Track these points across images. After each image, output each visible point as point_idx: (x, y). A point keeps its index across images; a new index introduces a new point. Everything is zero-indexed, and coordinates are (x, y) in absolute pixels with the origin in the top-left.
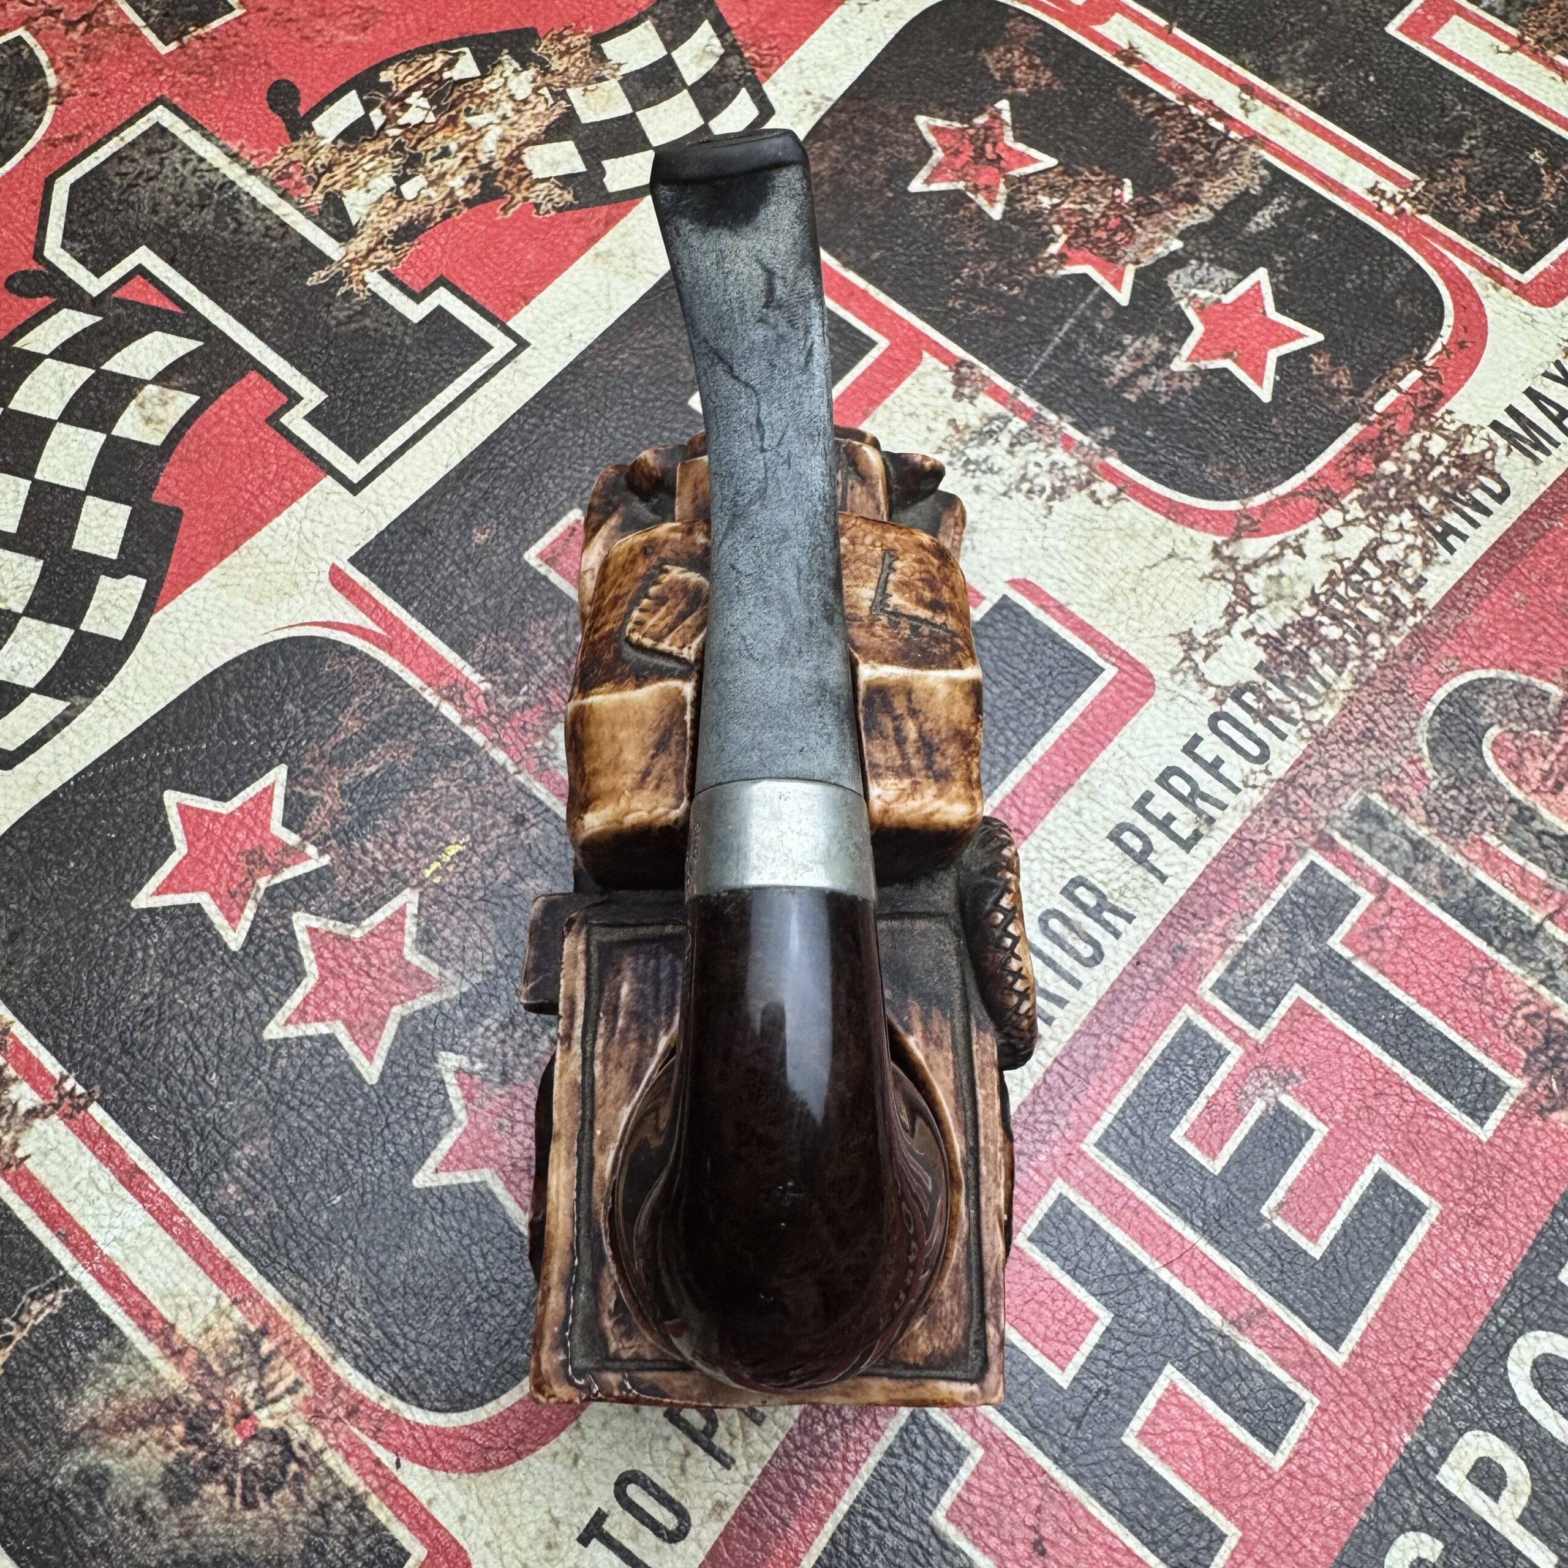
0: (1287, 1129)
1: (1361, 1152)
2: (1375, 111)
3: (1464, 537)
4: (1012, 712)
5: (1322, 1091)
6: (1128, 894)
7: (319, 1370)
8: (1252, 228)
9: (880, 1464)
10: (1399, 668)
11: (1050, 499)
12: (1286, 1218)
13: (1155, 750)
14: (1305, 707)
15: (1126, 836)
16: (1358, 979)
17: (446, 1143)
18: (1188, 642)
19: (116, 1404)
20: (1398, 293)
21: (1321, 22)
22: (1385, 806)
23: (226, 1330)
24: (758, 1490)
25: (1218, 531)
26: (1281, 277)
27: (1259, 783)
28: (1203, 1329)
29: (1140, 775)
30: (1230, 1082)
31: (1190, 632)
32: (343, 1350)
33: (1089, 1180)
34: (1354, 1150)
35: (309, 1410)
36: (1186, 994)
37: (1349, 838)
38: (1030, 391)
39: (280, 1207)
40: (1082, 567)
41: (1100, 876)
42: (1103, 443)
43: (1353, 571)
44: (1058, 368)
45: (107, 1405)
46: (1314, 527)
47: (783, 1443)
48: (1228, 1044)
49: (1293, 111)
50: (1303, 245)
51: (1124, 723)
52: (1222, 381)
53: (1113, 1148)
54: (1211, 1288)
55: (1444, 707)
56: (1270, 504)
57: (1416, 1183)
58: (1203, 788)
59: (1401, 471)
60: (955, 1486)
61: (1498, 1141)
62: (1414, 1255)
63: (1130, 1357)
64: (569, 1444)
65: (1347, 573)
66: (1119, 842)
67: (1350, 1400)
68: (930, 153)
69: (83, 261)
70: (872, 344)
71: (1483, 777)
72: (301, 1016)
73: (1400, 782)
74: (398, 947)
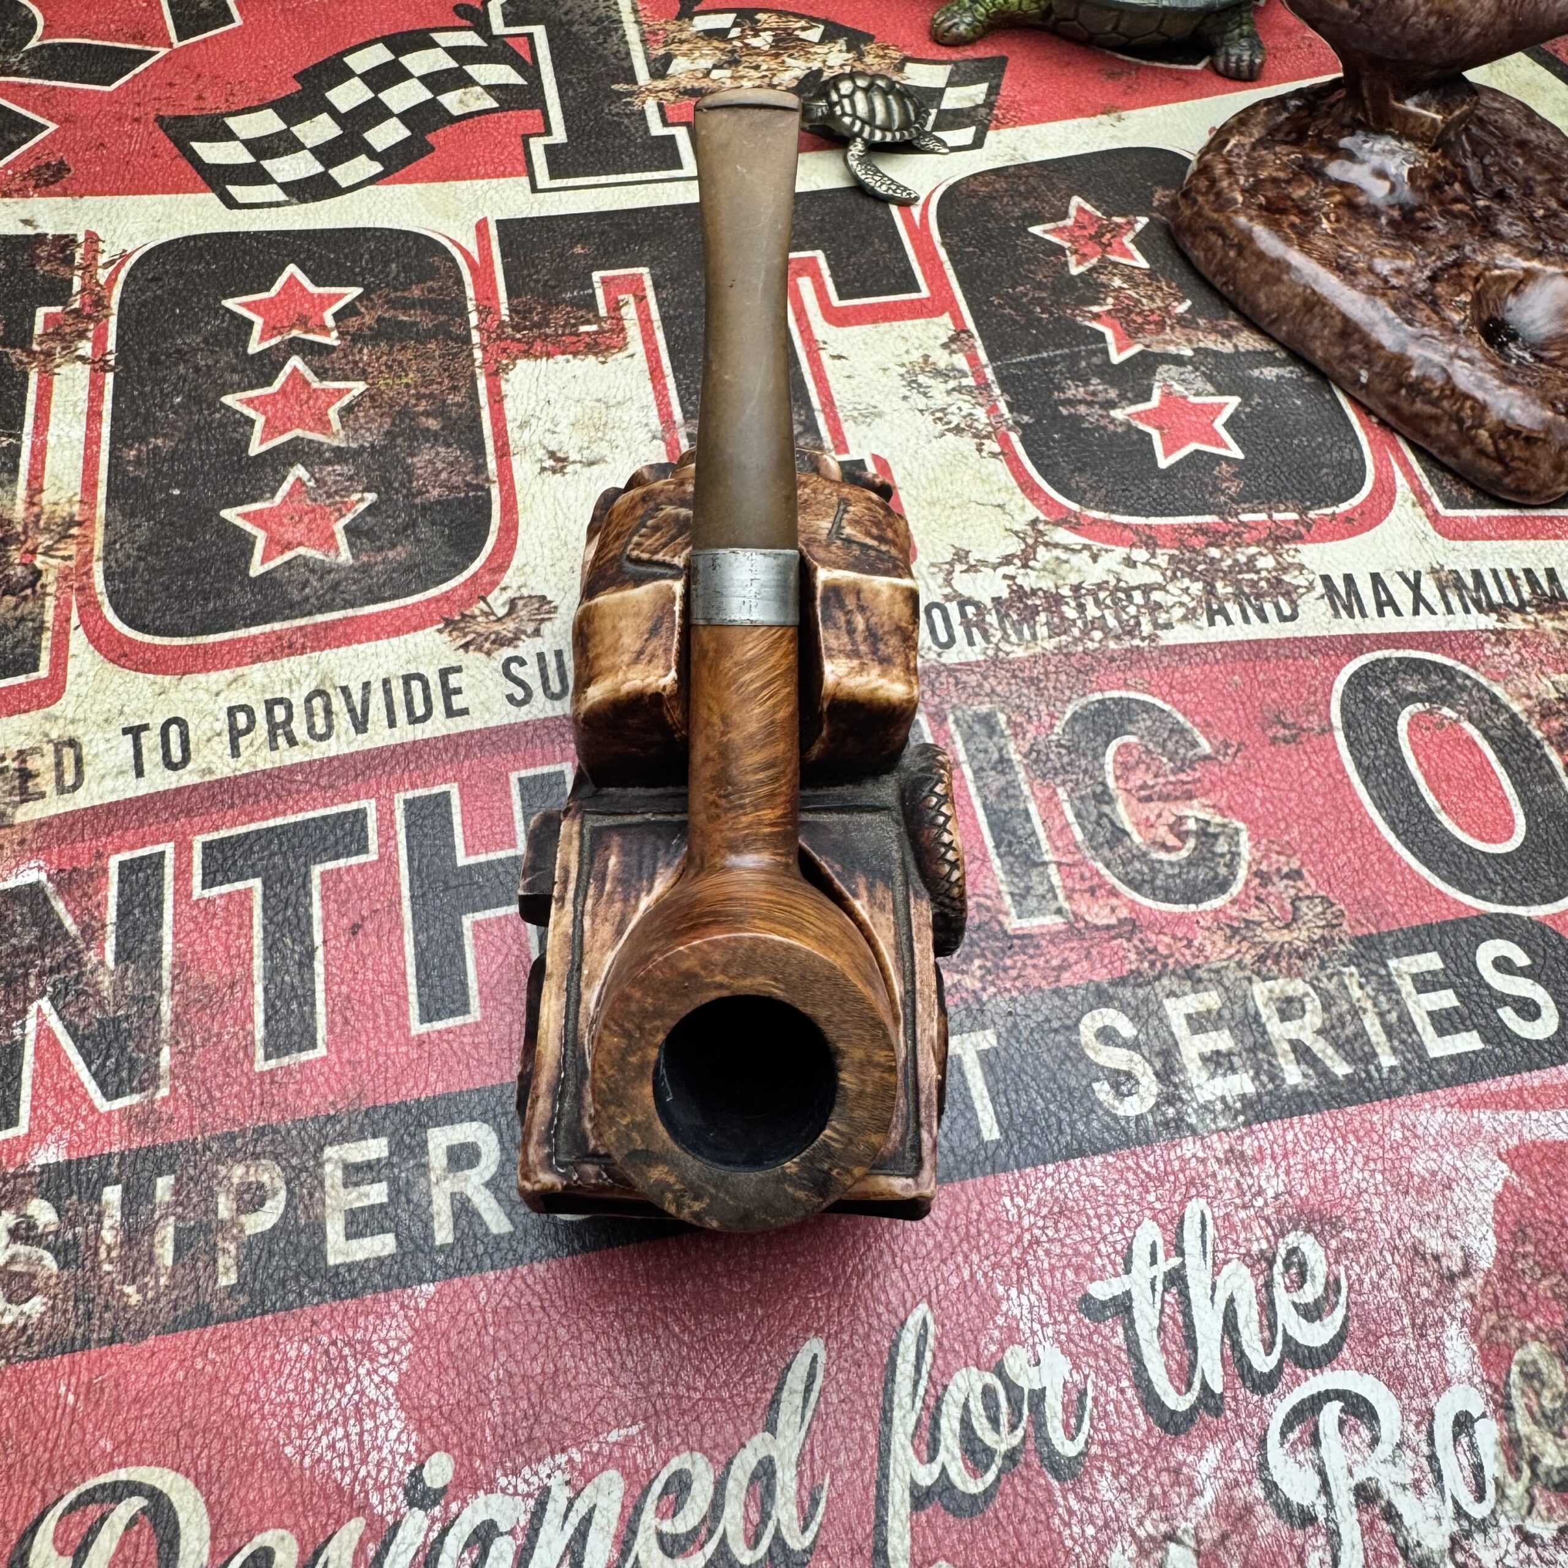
7: (86, 559)
8: (1256, 373)
10: (1099, 662)
11: (949, 430)
14: (1006, 637)
18: (961, 556)
20: (1330, 466)
22: (1004, 726)
23: (64, 511)
24: (234, 781)
25: (1047, 514)
26: (1248, 410)
31: (967, 552)
32: (105, 559)
35: (62, 573)
37: (958, 725)
38: (997, 370)
39: (147, 476)
40: (931, 477)
42: (1017, 423)
43: (1124, 591)
44: (1029, 369)
46: (1121, 552)
47: (273, 769)
50: (1284, 402)
52: (1140, 438)
55: (1109, 703)
56: (1103, 521)
59: (1221, 560)
60: (342, 863)
64: (167, 684)
65: (1117, 589)
68: (1063, 218)
69: (505, 16)
70: (918, 290)
71: (1095, 757)
72: (249, 402)
73: (1030, 720)
74: (330, 404)
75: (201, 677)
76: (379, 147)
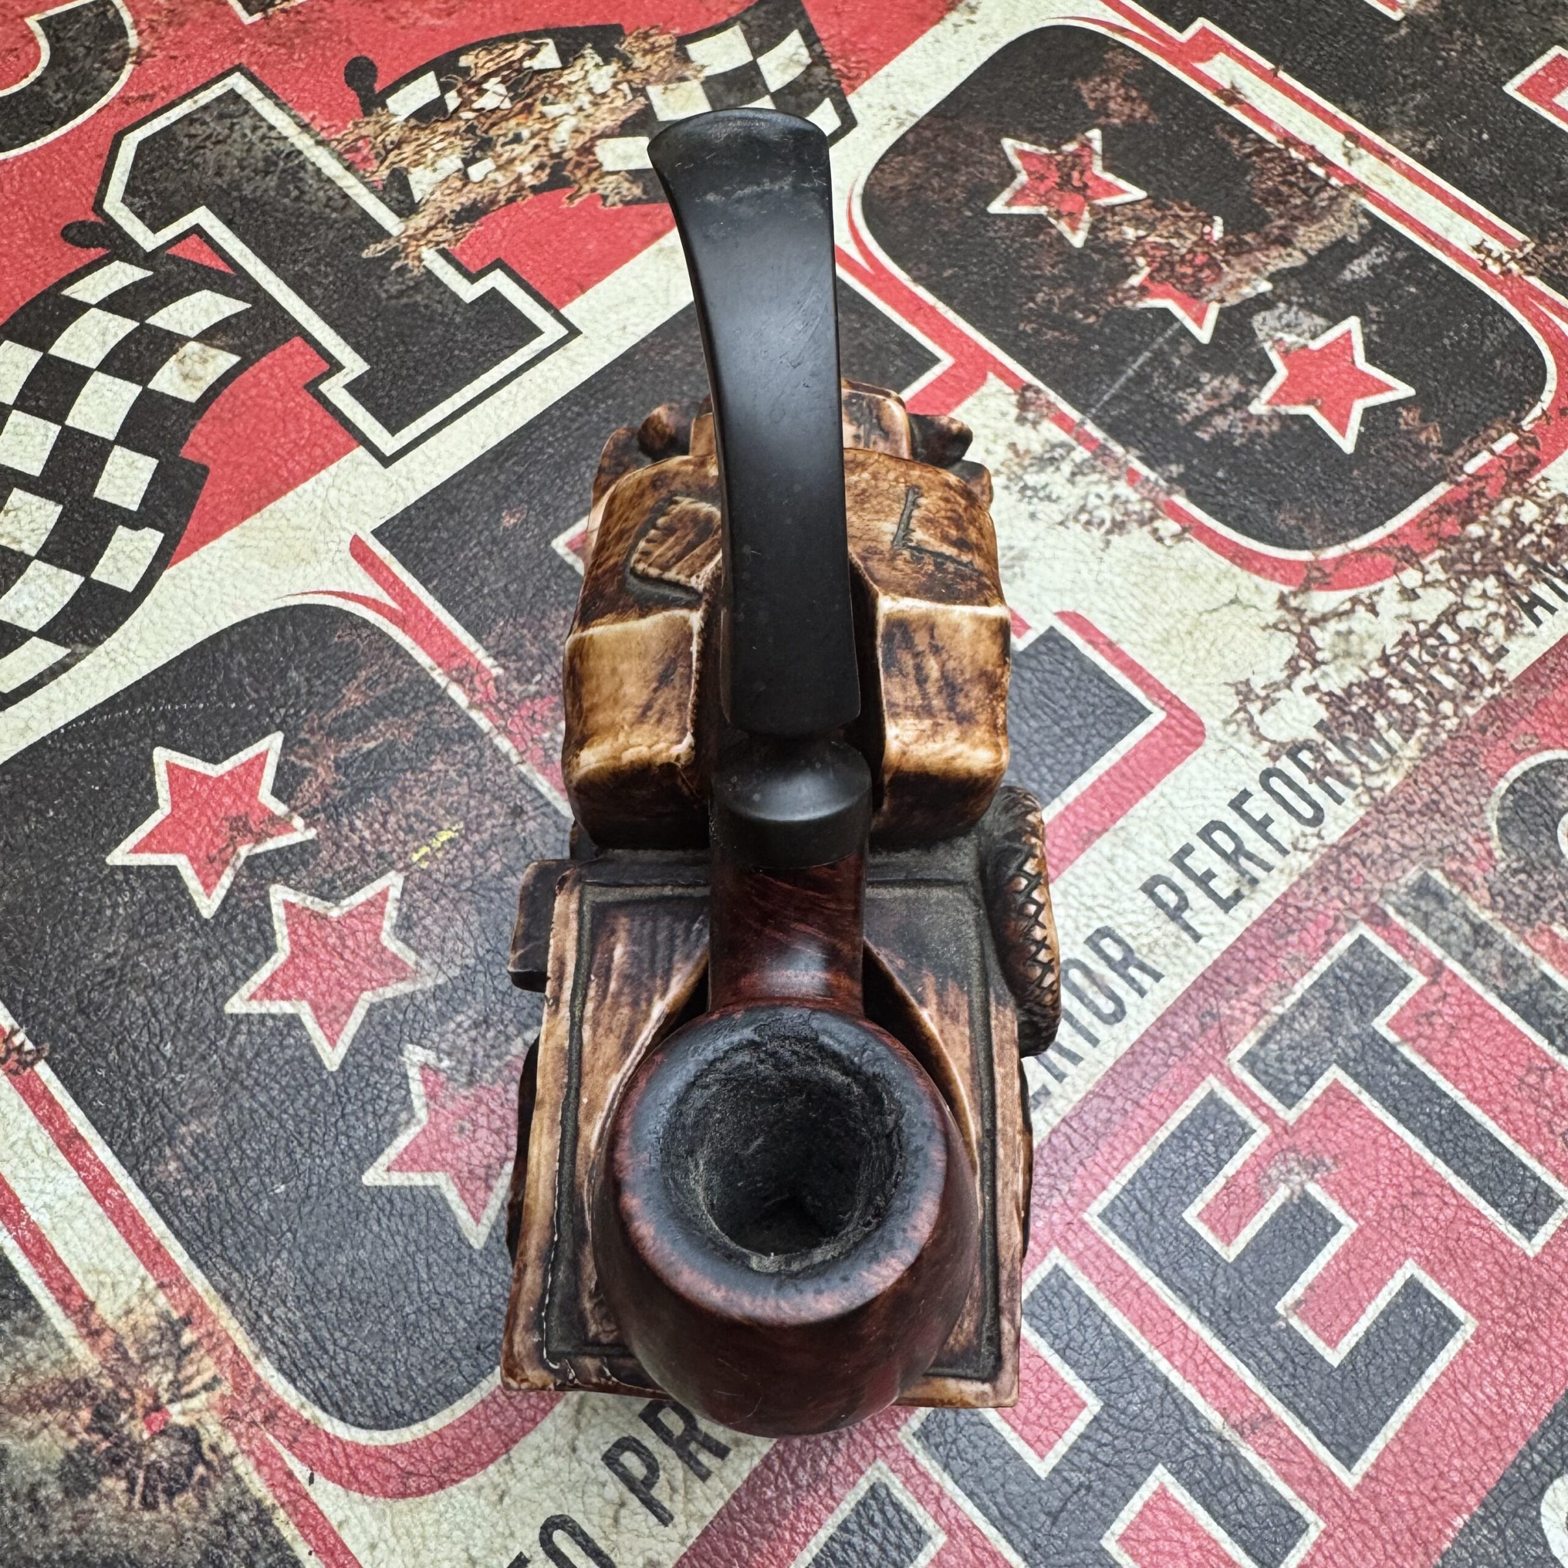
0: (1312, 1221)
1: (1392, 1253)
2: (1486, 168)
3: (1552, 610)
4: (1049, 748)
5: (1354, 1183)
6: (1158, 950)
7: (240, 1369)
8: (1347, 275)
9: (831, 1538)
10: (1471, 740)
11: (1109, 532)
12: (1303, 1318)
13: (1200, 801)
14: (1366, 771)
15: (1161, 890)
16: (1403, 1066)
17: (402, 1141)
18: (1245, 693)
19: (22, 1380)
20: (1498, 354)
21: (1436, 75)
22: (1446, 884)
23: (148, 1315)
24: (695, 1552)
25: (1286, 581)
26: (1374, 327)
27: (1309, 847)
28: (1201, 1430)
29: (1182, 827)
30: (1253, 1162)
31: (1247, 683)
32: (266, 1350)
33: (1089, 1253)
34: (1384, 1251)
35: (223, 1410)
36: (1212, 1064)
37: (1404, 915)
38: (1098, 421)
39: (220, 1190)
40: (1137, 606)
41: (1129, 929)
42: (1170, 480)
43: (1429, 634)
44: (1129, 400)
45: (13, 1380)
46: (1390, 586)
47: (728, 1505)
48: (1254, 1122)
49: (1399, 162)
50: (1400, 297)
51: (1168, 770)
52: (1303, 426)
53: (1118, 1221)
54: (1214, 1386)
55: (1518, 786)
56: (1345, 557)
57: (1451, 1294)
58: (1249, 847)
59: (1488, 536)
61: (1547, 1259)
62: (1443, 1374)
63: (1118, 1452)
64: (497, 1479)
65: (1422, 636)
66: (1152, 895)
67: (1359, 1527)
68: (1013, 176)
69: (141, 216)
70: (935, 360)
71: (1556, 864)
72: (267, 990)
73: (1464, 860)
74: (376, 931)
75: (534, 1438)
76: (132, 502)
